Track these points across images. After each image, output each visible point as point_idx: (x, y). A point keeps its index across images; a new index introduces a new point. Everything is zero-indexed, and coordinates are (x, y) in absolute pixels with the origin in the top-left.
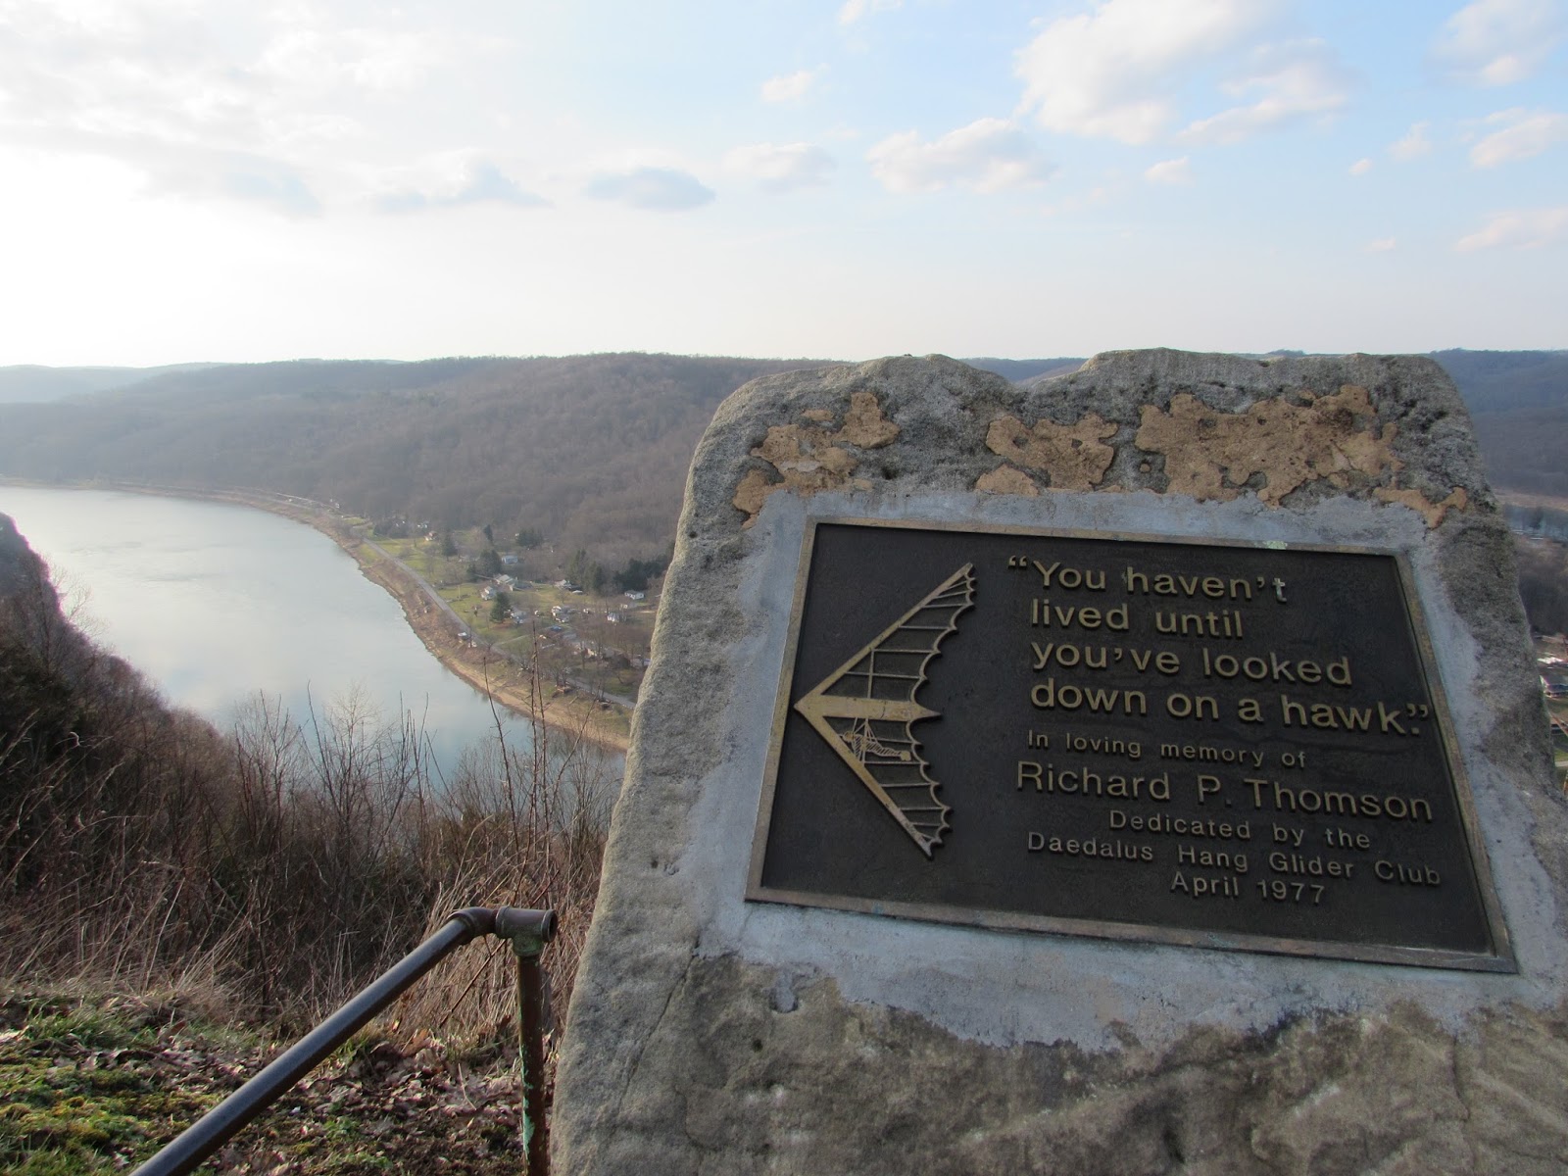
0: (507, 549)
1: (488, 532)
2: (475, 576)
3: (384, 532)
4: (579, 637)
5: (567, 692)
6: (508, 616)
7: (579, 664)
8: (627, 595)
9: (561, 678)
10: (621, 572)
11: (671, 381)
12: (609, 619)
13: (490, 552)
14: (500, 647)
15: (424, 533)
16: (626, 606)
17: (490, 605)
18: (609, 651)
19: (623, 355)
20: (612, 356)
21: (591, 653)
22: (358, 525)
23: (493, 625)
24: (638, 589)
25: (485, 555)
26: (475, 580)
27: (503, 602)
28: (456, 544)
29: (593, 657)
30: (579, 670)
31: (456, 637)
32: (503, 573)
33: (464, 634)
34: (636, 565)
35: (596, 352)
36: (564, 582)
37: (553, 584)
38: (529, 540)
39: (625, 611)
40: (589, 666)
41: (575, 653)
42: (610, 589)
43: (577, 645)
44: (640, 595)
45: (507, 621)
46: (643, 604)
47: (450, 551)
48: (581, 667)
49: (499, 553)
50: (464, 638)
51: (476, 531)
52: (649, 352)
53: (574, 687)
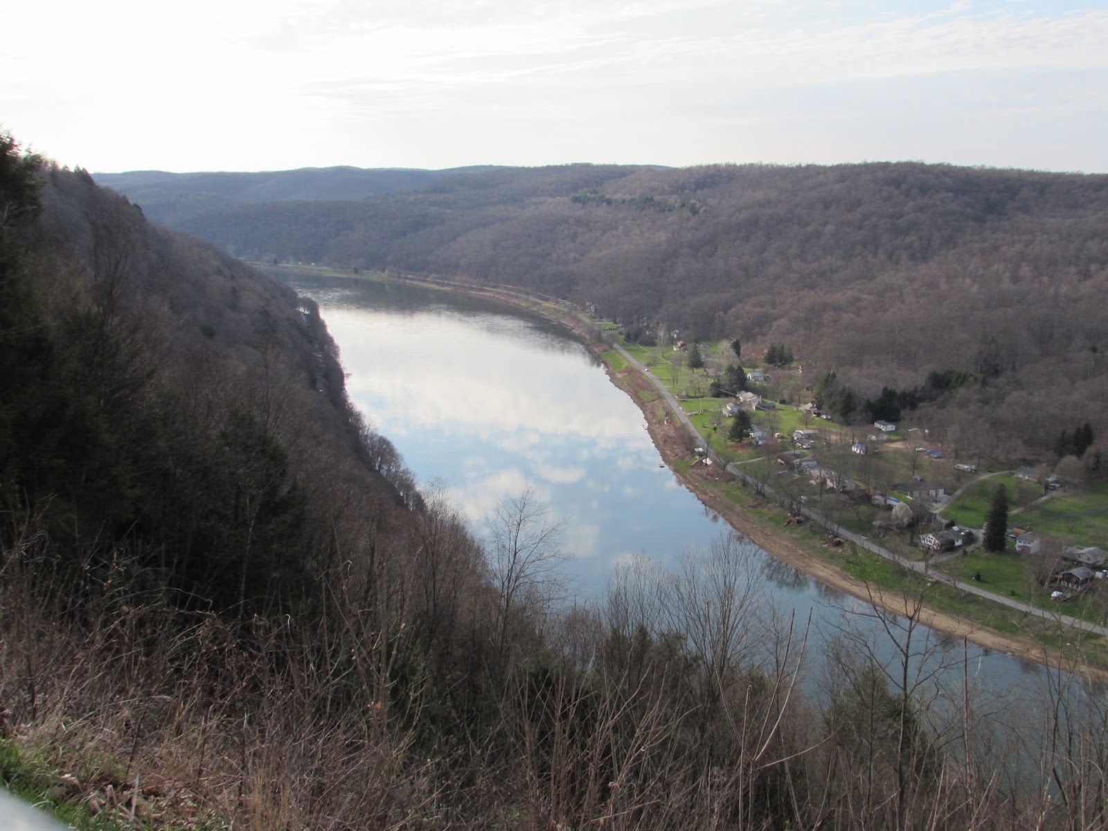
0: (754, 366)
1: (736, 347)
2: (719, 392)
3: (636, 338)
4: (820, 464)
5: (799, 522)
6: (748, 435)
7: (815, 494)
8: (877, 425)
9: (795, 506)
10: (873, 400)
11: (951, 194)
12: (854, 449)
13: (736, 367)
14: (736, 466)
15: (672, 342)
16: (874, 438)
17: (730, 422)
18: (850, 484)
19: (898, 165)
20: (886, 166)
21: (830, 484)
22: (610, 329)
23: (730, 443)
24: (889, 420)
25: (730, 369)
26: (718, 395)
27: (743, 421)
28: (703, 356)
29: (832, 489)
30: (816, 501)
31: (693, 452)
32: (747, 390)
33: (701, 450)
34: (888, 394)
35: (869, 161)
36: (810, 405)
37: (798, 406)
38: (778, 358)
39: (872, 442)
40: (825, 496)
41: (813, 482)
42: (858, 418)
43: (816, 473)
44: (891, 427)
45: (746, 441)
46: (894, 437)
47: (696, 363)
48: (817, 497)
49: (745, 370)
50: (701, 455)
51: (725, 345)
52: (928, 162)
53: (807, 519)
